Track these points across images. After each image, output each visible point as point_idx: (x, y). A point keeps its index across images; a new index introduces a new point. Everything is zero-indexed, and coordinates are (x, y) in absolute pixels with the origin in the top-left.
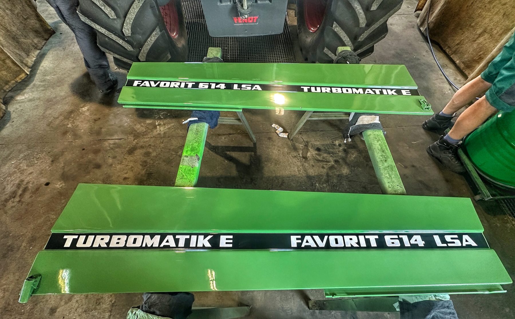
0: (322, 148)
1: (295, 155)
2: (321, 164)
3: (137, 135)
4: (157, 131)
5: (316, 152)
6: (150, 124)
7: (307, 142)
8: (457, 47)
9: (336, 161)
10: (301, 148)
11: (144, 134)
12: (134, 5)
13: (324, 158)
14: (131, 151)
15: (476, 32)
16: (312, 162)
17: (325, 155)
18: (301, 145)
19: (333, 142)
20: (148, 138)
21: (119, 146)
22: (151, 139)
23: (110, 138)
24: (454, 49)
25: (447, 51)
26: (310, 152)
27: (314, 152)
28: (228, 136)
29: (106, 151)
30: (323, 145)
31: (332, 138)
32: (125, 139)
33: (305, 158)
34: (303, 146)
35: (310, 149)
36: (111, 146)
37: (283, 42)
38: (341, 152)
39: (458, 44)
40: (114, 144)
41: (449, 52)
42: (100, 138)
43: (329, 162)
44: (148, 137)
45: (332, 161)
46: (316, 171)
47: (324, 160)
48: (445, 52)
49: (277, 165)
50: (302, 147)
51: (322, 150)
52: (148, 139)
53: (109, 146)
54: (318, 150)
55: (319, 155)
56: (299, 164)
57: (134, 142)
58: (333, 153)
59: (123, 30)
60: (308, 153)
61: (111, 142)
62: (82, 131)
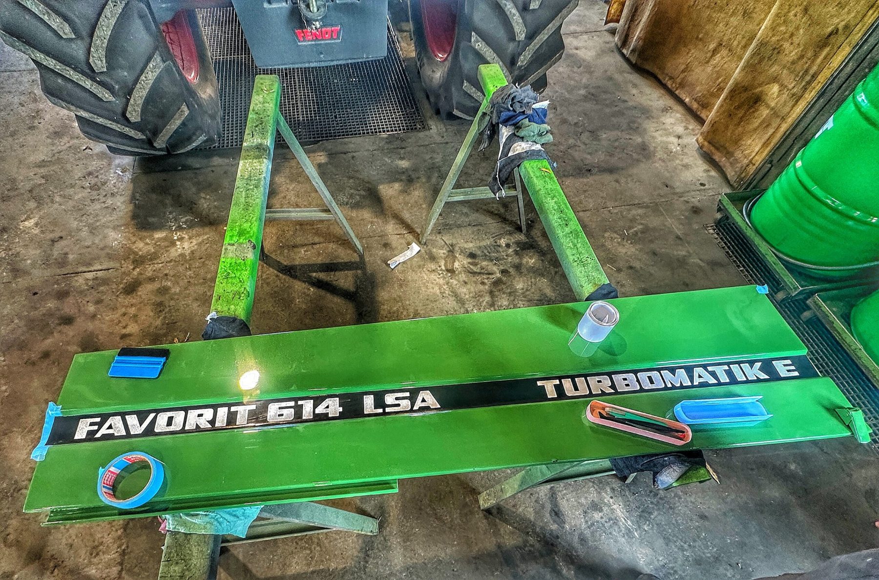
0: (479, 253)
1: (433, 267)
2: (479, 278)
3: (139, 261)
4: (176, 250)
5: (470, 260)
6: (162, 238)
7: (452, 246)
8: (682, 76)
9: (504, 272)
10: (442, 255)
11: (153, 257)
12: (107, 11)
13: (482, 268)
14: (131, 289)
15: (708, 48)
16: (463, 277)
17: (484, 263)
18: (442, 251)
19: (496, 242)
20: (162, 263)
21: (105, 282)
22: (168, 264)
23: (87, 270)
24: (678, 80)
25: (669, 84)
26: (458, 260)
27: (466, 261)
28: (310, 247)
29: (81, 292)
30: (480, 247)
31: (493, 235)
32: (117, 269)
33: (451, 271)
34: (445, 251)
35: (457, 256)
36: (90, 283)
37: (394, 86)
38: (511, 256)
39: (683, 71)
40: (96, 279)
41: (672, 85)
42: (65, 271)
43: (492, 274)
44: (160, 262)
45: (498, 272)
46: (472, 290)
47: (482, 271)
48: (664, 86)
49: (404, 287)
50: (444, 253)
51: (479, 256)
52: (160, 265)
53: (87, 284)
54: (472, 256)
55: (475, 264)
56: (441, 281)
57: (135, 273)
58: (497, 259)
59: (91, 61)
60: (455, 264)
61: (90, 276)
62: (29, 262)
